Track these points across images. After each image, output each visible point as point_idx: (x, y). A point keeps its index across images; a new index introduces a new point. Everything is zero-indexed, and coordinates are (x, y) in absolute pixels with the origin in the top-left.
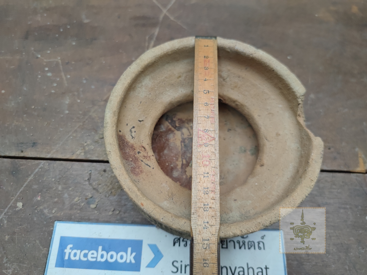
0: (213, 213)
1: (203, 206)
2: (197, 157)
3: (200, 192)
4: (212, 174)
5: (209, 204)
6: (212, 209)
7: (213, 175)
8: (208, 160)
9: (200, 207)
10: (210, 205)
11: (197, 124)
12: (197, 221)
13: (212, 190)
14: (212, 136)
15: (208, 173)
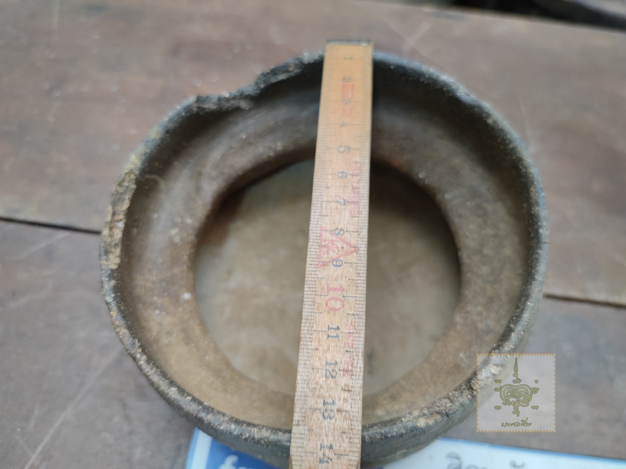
0: (345, 425)
1: (321, 406)
2: (314, 290)
3: (318, 371)
4: (346, 331)
5: (337, 402)
6: (343, 414)
7: (350, 333)
8: (341, 297)
9: (315, 409)
10: (339, 404)
11: (320, 217)
12: (306, 442)
13: (346, 367)
14: (353, 242)
15: (338, 328)
